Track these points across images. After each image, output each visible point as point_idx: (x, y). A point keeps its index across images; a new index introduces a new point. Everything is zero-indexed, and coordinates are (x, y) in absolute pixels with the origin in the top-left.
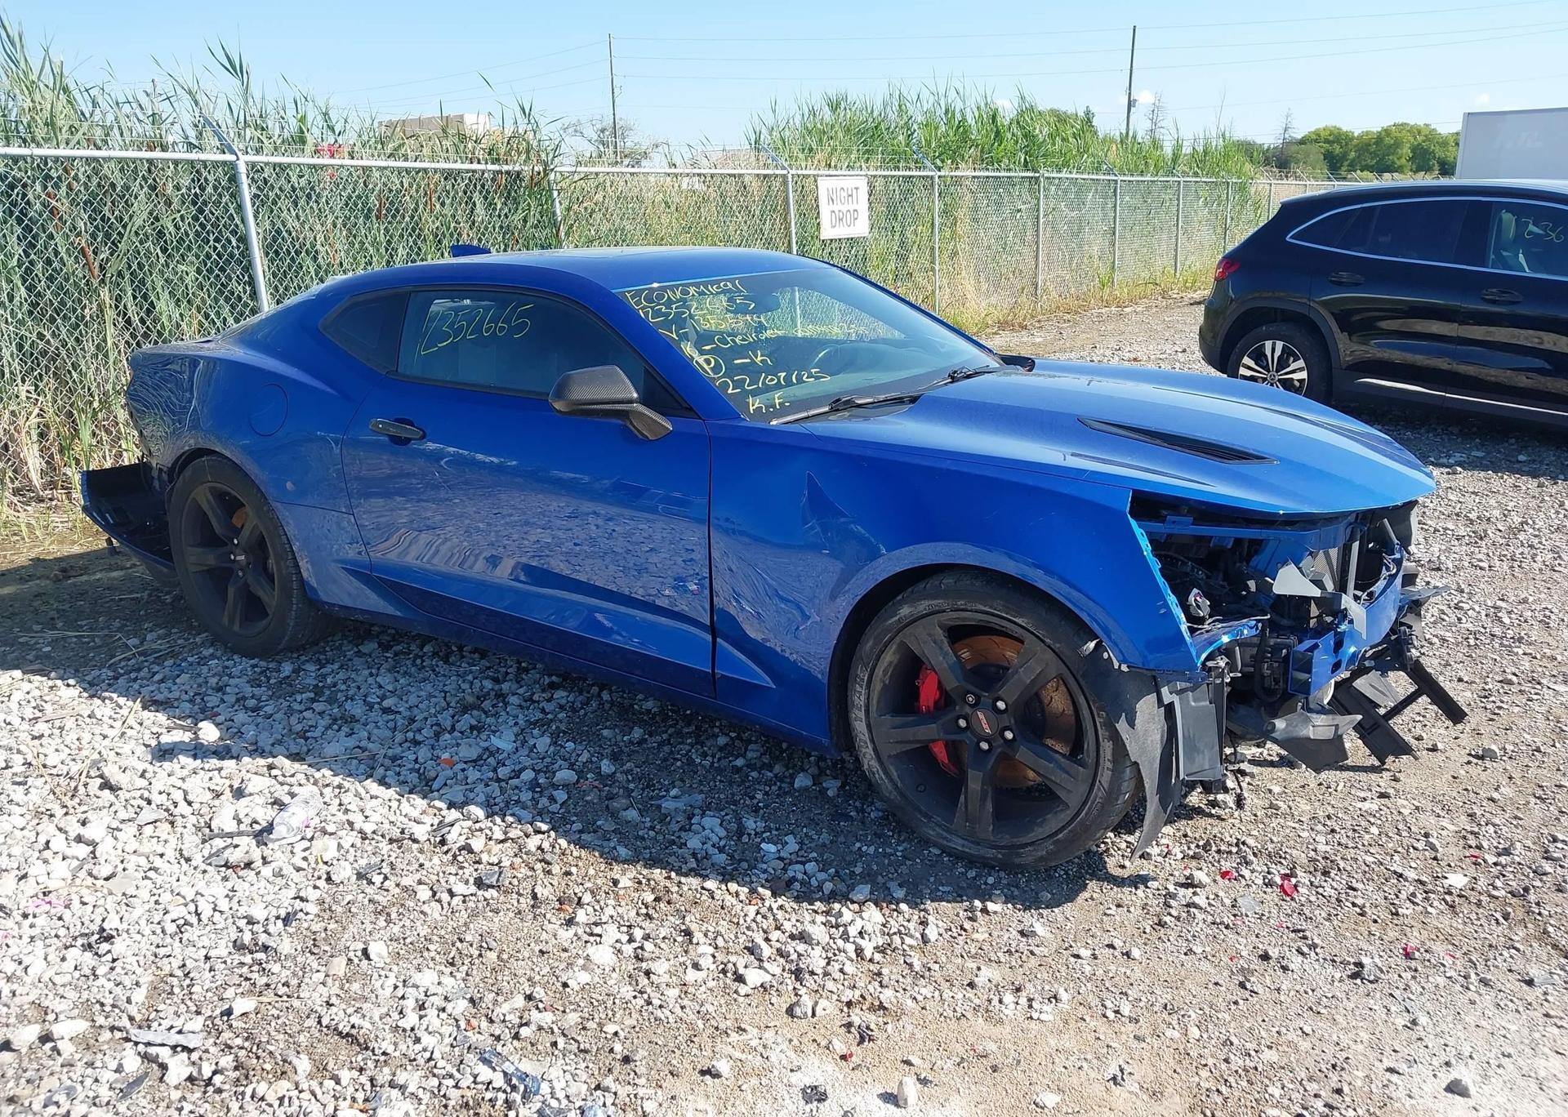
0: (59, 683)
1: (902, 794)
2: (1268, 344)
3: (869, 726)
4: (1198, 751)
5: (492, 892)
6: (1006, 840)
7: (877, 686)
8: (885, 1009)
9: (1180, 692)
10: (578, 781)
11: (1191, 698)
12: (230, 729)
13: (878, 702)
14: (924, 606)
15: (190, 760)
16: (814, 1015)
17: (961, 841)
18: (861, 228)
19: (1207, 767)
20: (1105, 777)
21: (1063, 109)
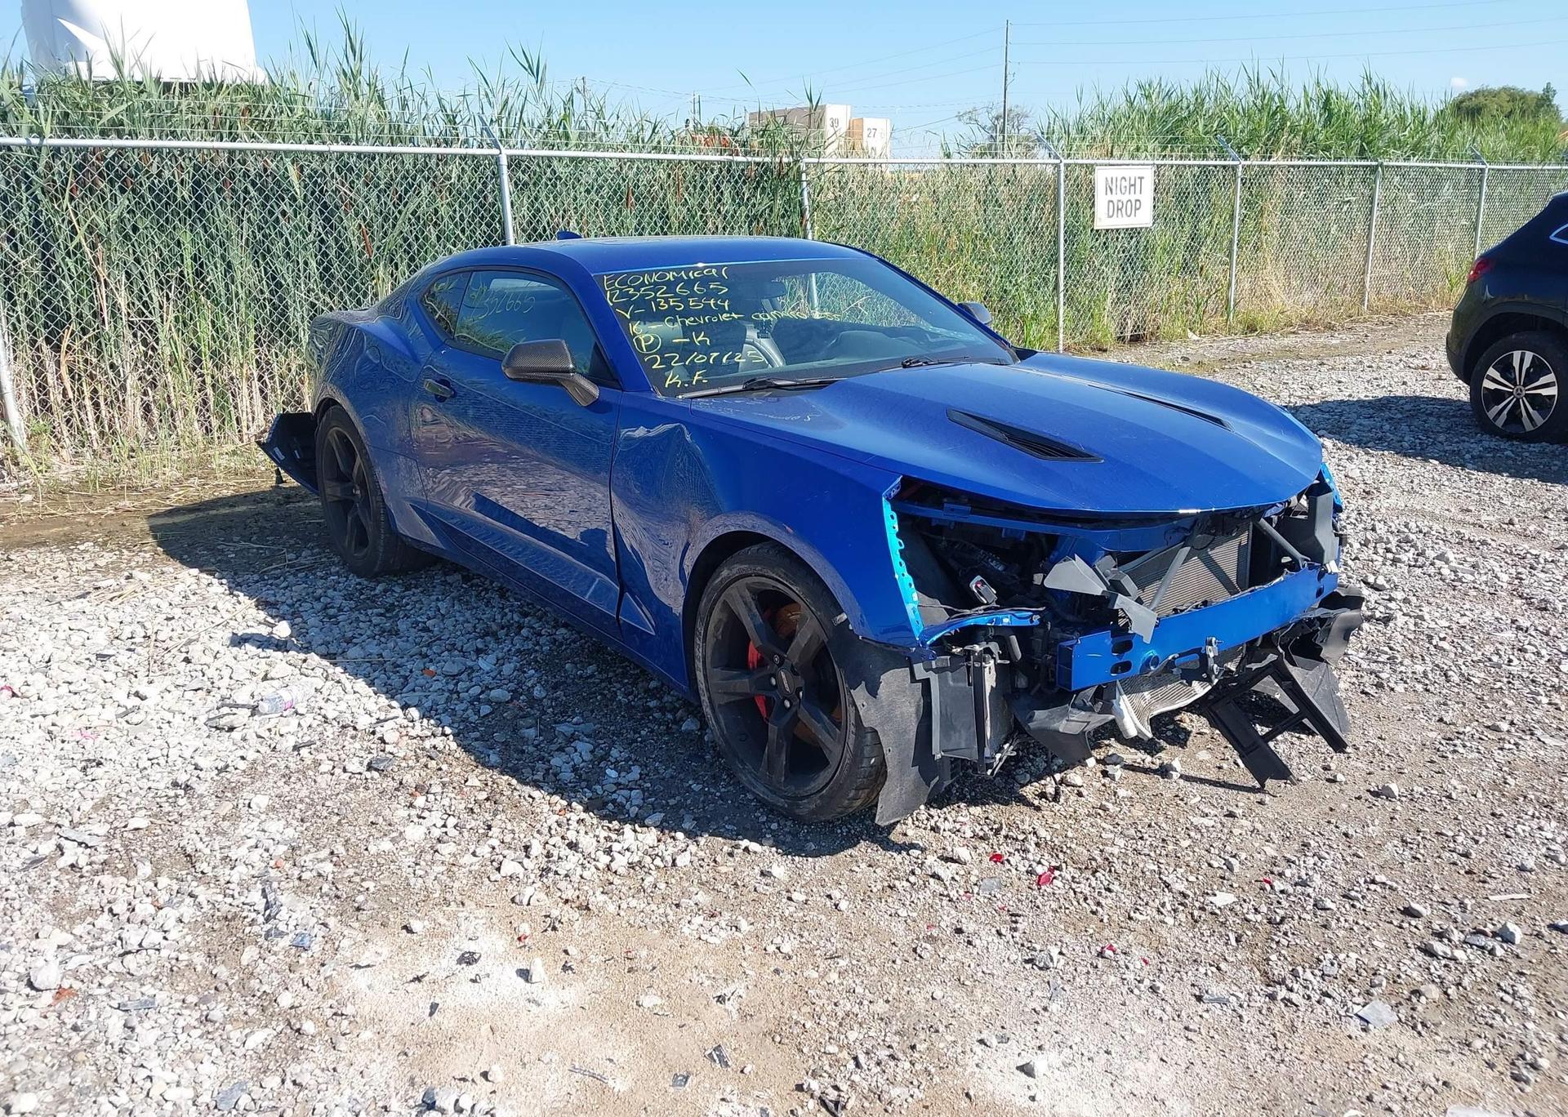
0: (215, 581)
1: (726, 742)
2: (1517, 355)
3: (705, 676)
4: (954, 729)
5: (376, 774)
6: (791, 790)
7: (711, 640)
8: (589, 909)
9: (937, 671)
10: (512, 700)
11: (950, 679)
12: (299, 631)
13: (713, 653)
14: (737, 569)
15: (254, 649)
16: (529, 904)
17: (763, 789)
18: (1144, 218)
19: (963, 746)
20: (851, 739)
21: (1520, 87)
